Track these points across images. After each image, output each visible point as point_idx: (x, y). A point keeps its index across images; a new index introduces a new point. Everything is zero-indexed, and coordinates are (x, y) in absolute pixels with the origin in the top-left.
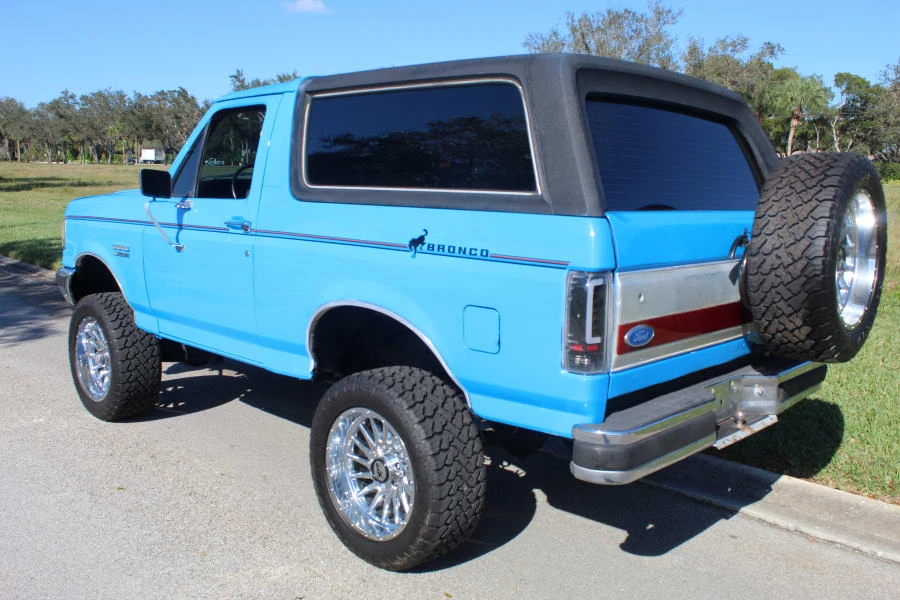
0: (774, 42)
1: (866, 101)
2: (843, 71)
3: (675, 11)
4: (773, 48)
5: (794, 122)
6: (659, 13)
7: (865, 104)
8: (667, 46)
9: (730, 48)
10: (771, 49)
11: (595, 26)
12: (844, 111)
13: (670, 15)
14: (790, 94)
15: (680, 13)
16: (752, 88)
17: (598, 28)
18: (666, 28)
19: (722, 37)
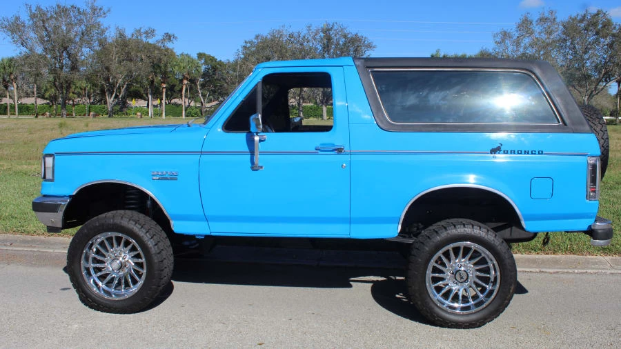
0: (170, 33)
1: (215, 69)
2: (202, 52)
3: (105, 9)
4: (170, 36)
5: (185, 82)
6: (94, 10)
7: (215, 71)
8: (103, 31)
9: (144, 35)
10: (169, 37)
11: (49, 15)
12: (205, 75)
13: (102, 12)
14: (182, 65)
15: (109, 11)
16: (160, 60)
17: (52, 17)
18: (100, 20)
19: (138, 28)
